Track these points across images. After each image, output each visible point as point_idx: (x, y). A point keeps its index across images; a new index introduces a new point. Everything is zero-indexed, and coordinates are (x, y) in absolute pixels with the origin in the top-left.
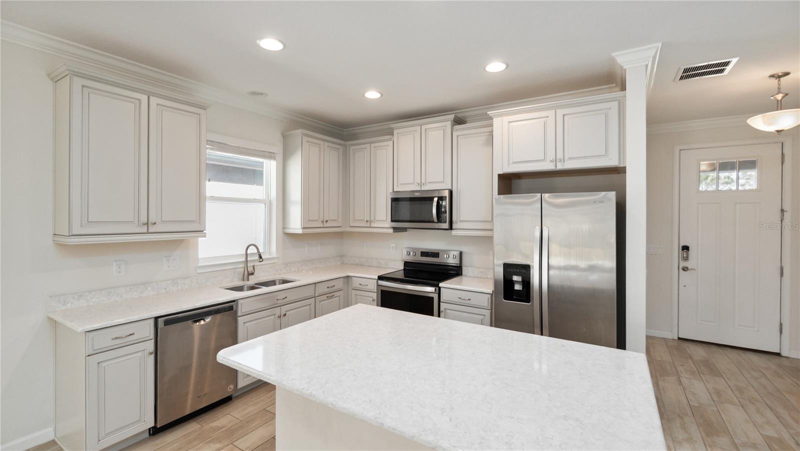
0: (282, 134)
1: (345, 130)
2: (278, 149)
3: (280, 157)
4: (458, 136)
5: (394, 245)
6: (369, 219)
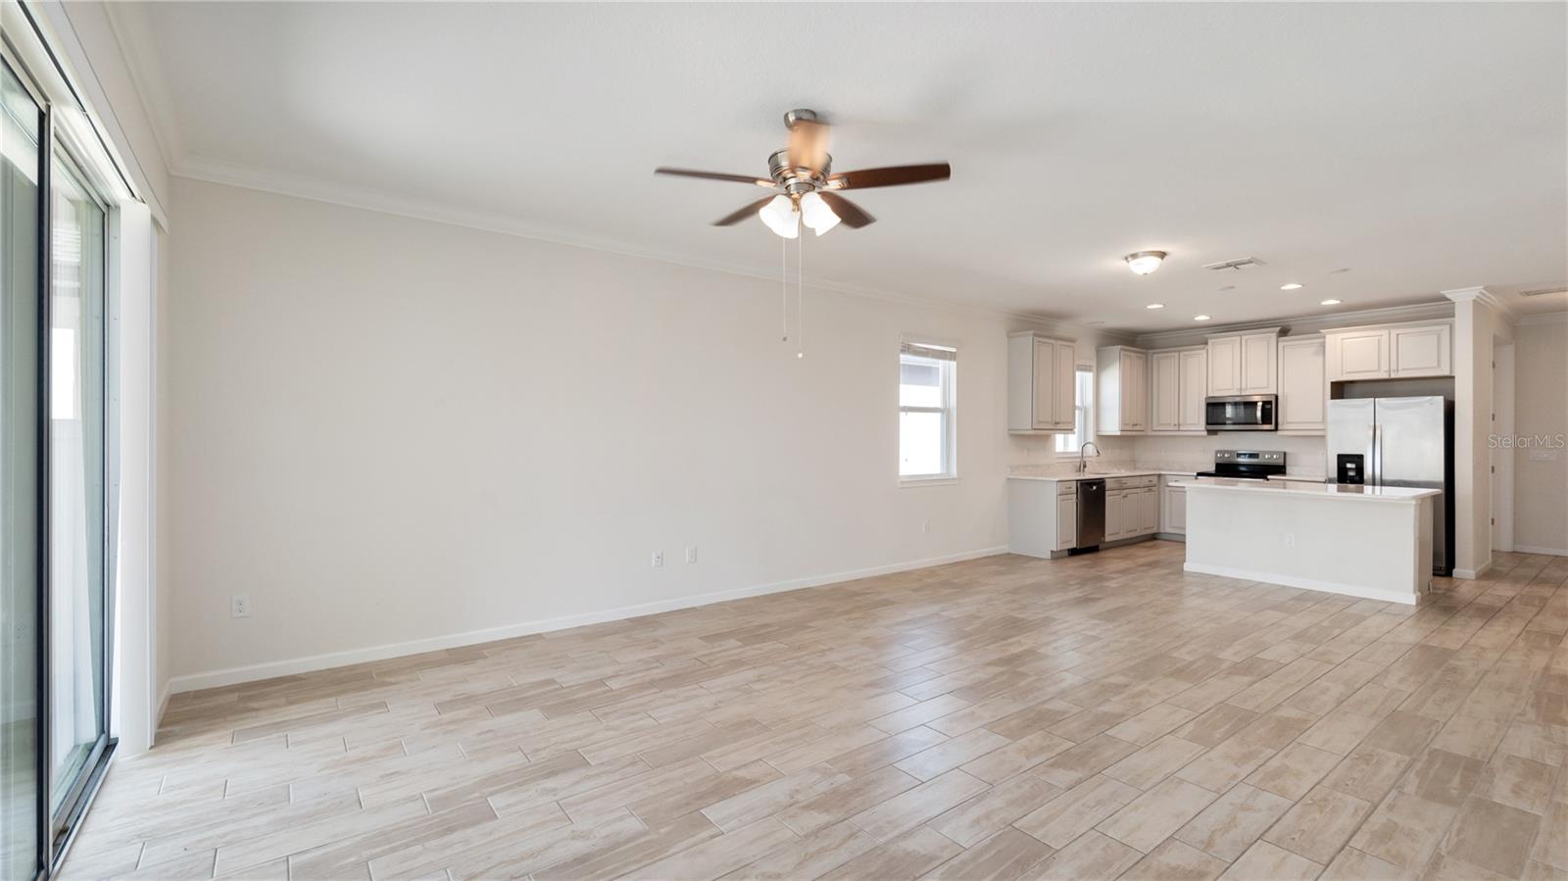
0: (1096, 348)
2: (1095, 362)
4: (1284, 347)
5: (1205, 446)
6: (1176, 423)
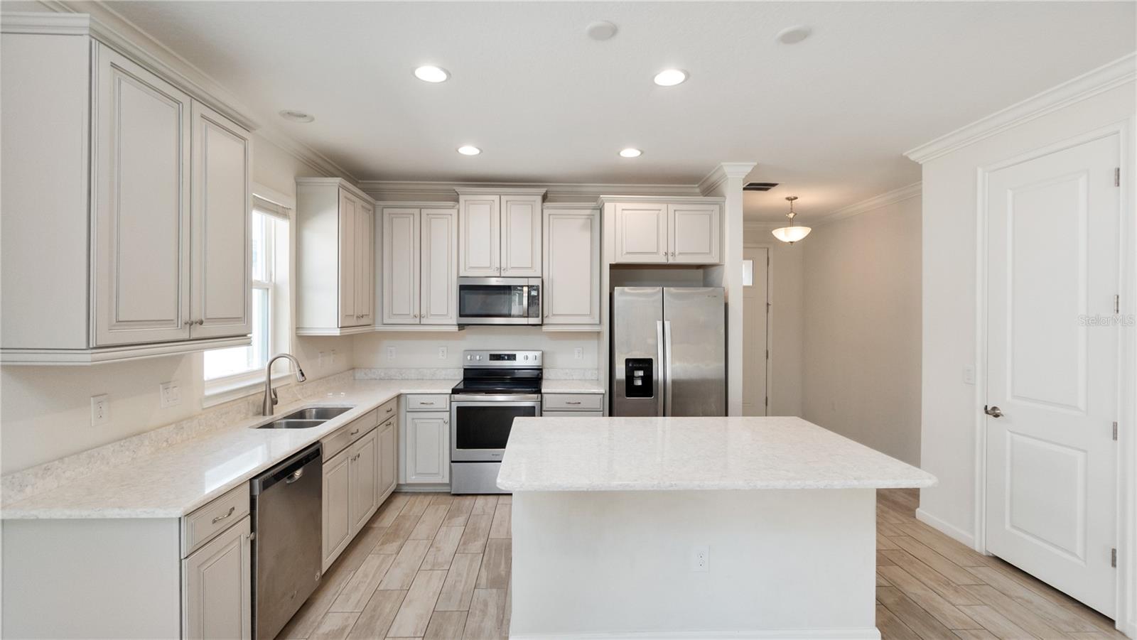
0: (295, 179)
2: (291, 203)
3: (293, 214)
5: (445, 348)
6: (417, 312)
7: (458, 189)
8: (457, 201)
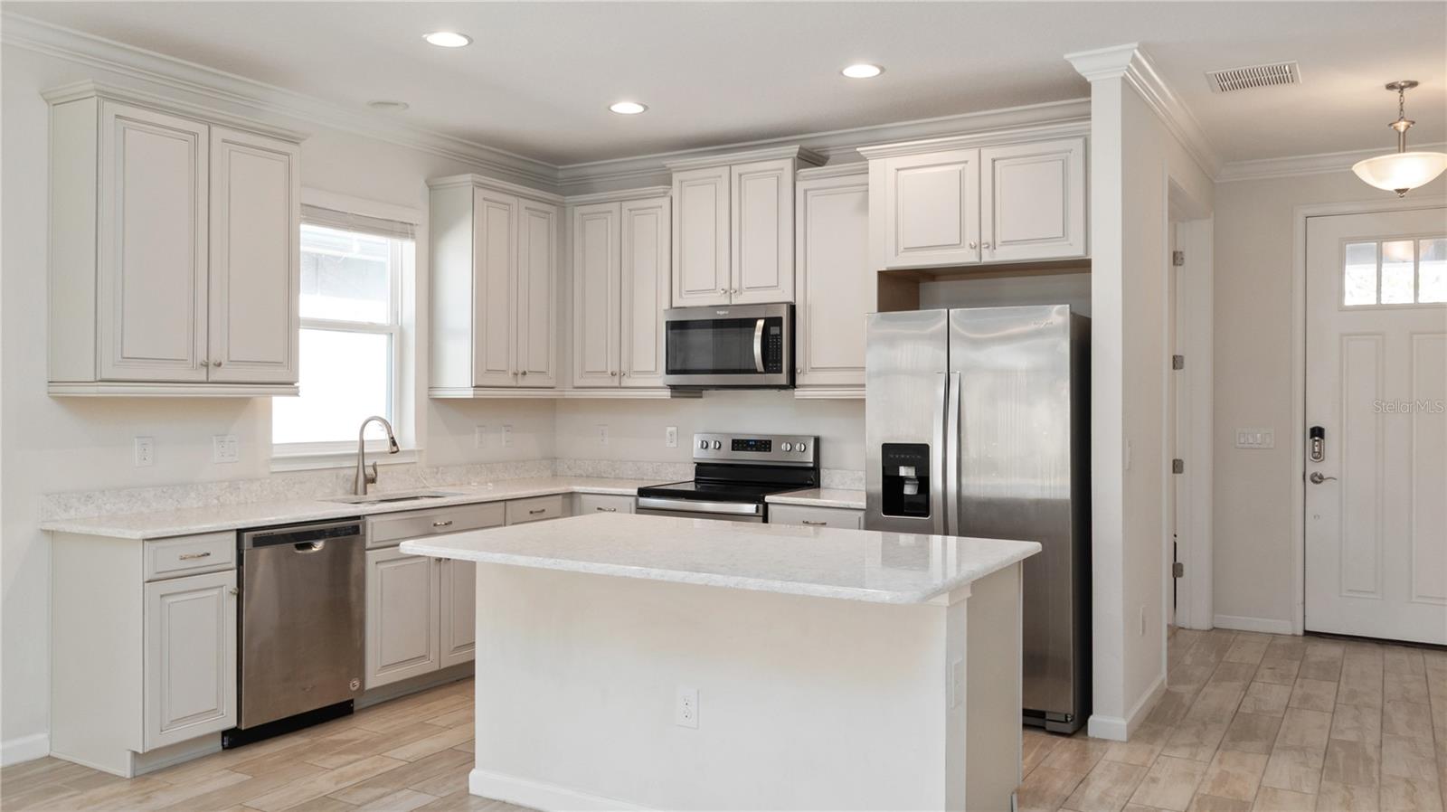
0: (426, 181)
1: (560, 167)
2: (419, 217)
3: (422, 232)
4: (806, 191)
5: (674, 429)
6: (616, 370)
7: (669, 163)
8: (668, 182)
